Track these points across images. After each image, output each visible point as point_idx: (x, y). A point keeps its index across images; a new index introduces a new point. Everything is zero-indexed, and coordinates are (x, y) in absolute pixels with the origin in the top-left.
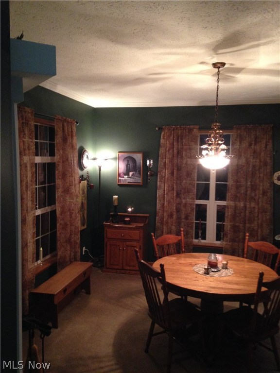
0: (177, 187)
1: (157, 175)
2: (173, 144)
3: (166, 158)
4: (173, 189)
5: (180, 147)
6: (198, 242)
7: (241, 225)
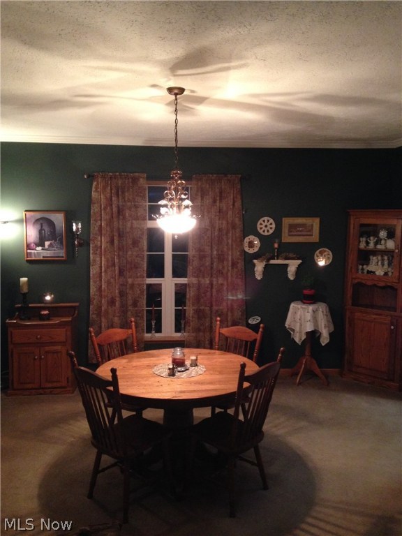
0: (119, 261)
1: (89, 245)
2: (111, 200)
3: (101, 220)
4: (114, 265)
5: (121, 203)
6: (151, 337)
7: (207, 309)
